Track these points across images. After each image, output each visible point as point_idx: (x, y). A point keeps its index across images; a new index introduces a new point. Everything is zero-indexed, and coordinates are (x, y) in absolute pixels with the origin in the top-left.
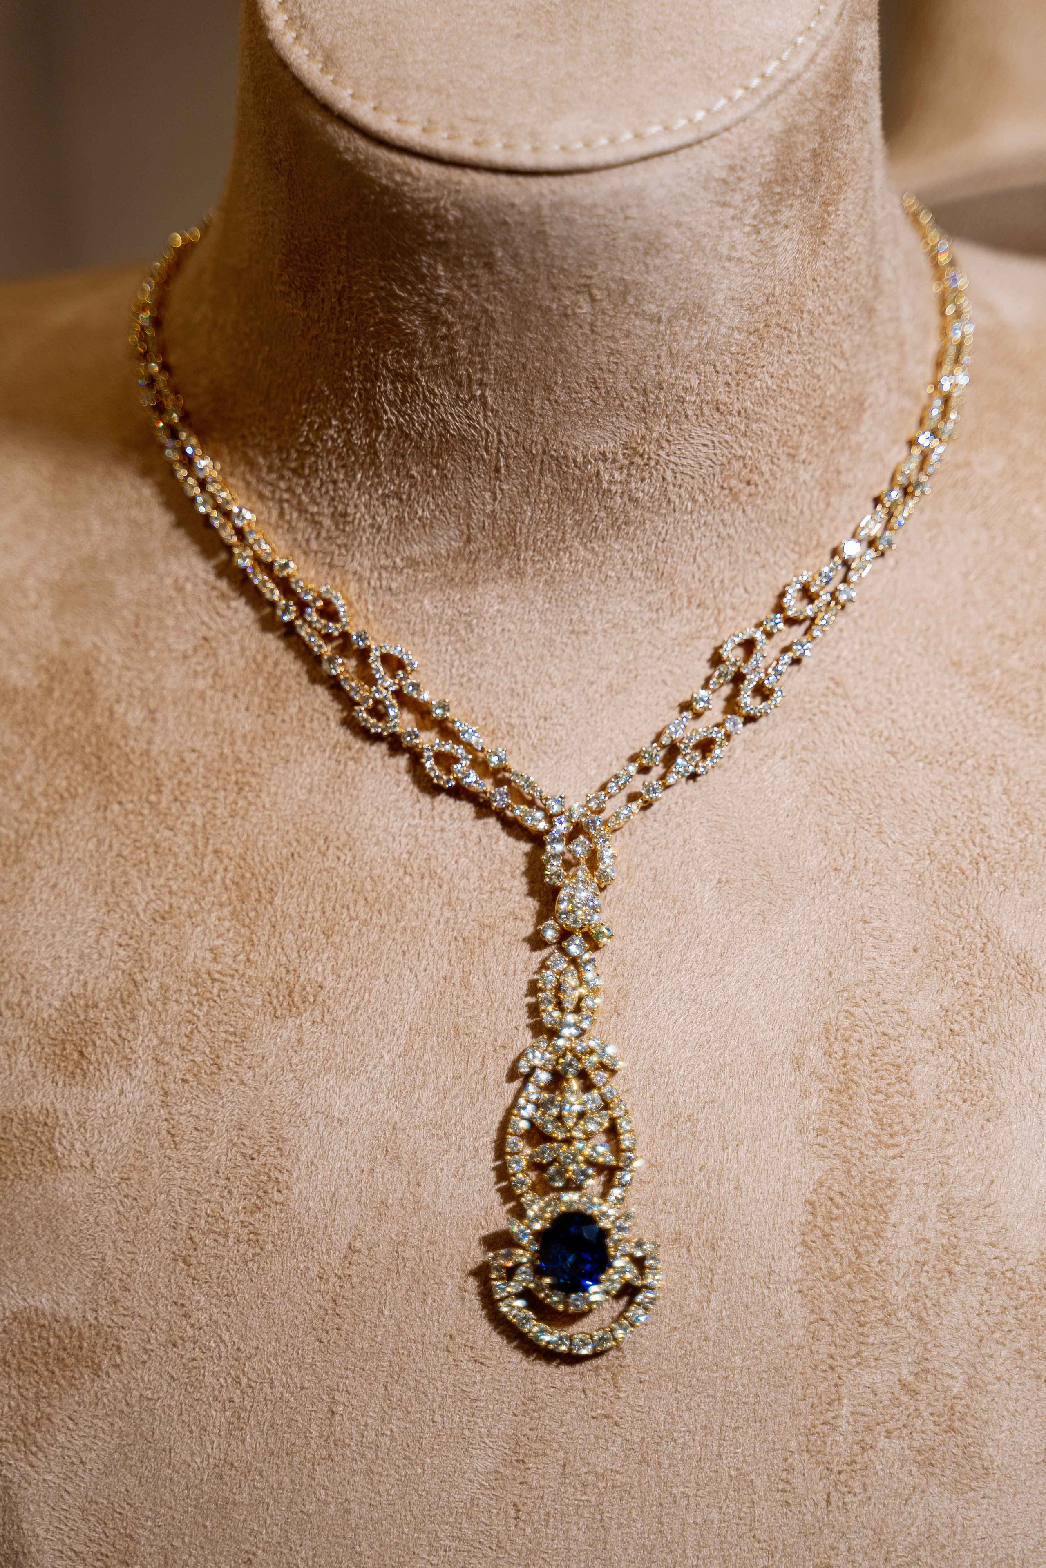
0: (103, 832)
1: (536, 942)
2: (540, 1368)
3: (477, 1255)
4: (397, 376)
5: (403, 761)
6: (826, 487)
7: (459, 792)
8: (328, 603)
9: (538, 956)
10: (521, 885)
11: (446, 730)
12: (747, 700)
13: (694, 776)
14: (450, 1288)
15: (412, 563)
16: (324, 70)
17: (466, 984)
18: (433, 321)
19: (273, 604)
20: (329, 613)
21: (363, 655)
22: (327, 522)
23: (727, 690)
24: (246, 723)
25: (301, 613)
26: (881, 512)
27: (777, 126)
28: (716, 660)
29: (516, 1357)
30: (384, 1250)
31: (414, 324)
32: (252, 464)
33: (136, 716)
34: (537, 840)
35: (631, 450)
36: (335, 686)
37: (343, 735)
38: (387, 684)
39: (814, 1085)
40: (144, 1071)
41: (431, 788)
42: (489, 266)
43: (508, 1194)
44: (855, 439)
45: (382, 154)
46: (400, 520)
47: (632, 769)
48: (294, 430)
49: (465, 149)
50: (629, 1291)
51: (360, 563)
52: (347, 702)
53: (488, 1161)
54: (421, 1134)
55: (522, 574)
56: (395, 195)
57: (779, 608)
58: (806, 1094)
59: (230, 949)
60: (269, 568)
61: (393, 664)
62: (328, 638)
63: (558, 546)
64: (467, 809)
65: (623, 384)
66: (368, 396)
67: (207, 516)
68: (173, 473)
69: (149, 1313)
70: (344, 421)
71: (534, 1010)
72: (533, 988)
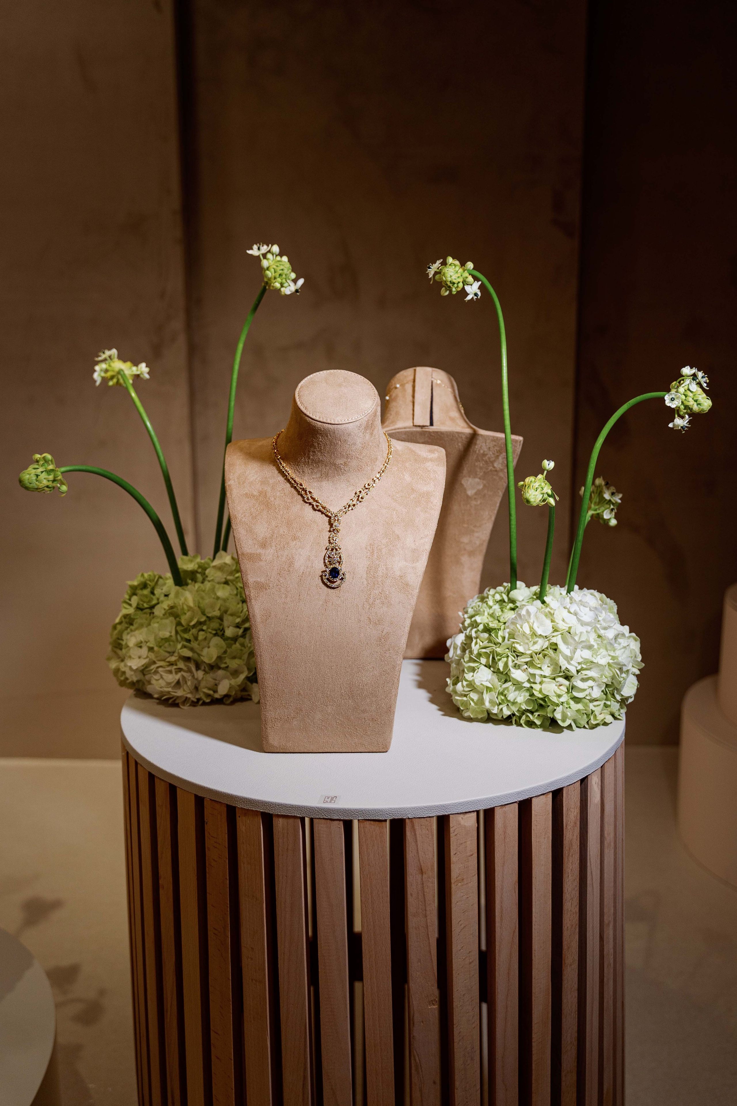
0: (268, 515)
1: (330, 531)
2: (329, 589)
3: (321, 574)
4: (313, 452)
5: (311, 506)
6: (372, 470)
7: (319, 511)
8: (301, 484)
9: (330, 533)
10: (328, 523)
11: (317, 502)
12: (360, 499)
13: (352, 509)
14: (317, 579)
15: (313, 478)
16: (305, 409)
17: (320, 536)
18: (318, 444)
19: (293, 484)
20: (301, 485)
21: (306, 491)
22: (301, 472)
23: (357, 498)
24: (289, 500)
25: (297, 485)
26: (379, 474)
27: (367, 420)
28: (356, 493)
29: (326, 588)
30: (308, 573)
31: (316, 444)
32: (290, 464)
33: (272, 499)
34: (330, 517)
35: (345, 463)
36: (301, 495)
37: (303, 502)
38: (309, 496)
39: (368, 552)
40: (274, 548)
41: (315, 510)
42: (327, 437)
43: (325, 565)
44: (376, 464)
45: (313, 421)
46: (312, 472)
47: (344, 508)
48: (297, 459)
49: (325, 421)
50: (342, 579)
51: (306, 478)
52: (303, 498)
53: (323, 561)
54: (313, 557)
55: (329, 480)
56: (315, 427)
57: (365, 487)
58: (367, 553)
59: (286, 531)
60: (293, 479)
61: (310, 492)
62: (301, 489)
63: (334, 476)
64: (320, 513)
65: (344, 454)
66: (308, 454)
67: (284, 472)
68: (278, 465)
69: (274, 581)
70: (305, 458)
71: (329, 540)
72: (329, 538)
